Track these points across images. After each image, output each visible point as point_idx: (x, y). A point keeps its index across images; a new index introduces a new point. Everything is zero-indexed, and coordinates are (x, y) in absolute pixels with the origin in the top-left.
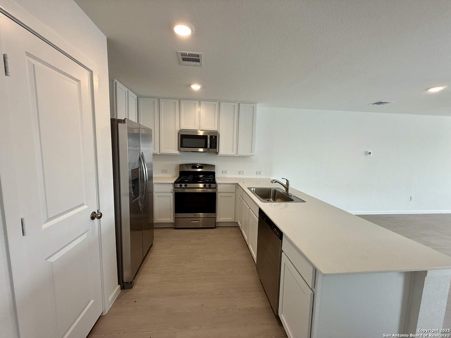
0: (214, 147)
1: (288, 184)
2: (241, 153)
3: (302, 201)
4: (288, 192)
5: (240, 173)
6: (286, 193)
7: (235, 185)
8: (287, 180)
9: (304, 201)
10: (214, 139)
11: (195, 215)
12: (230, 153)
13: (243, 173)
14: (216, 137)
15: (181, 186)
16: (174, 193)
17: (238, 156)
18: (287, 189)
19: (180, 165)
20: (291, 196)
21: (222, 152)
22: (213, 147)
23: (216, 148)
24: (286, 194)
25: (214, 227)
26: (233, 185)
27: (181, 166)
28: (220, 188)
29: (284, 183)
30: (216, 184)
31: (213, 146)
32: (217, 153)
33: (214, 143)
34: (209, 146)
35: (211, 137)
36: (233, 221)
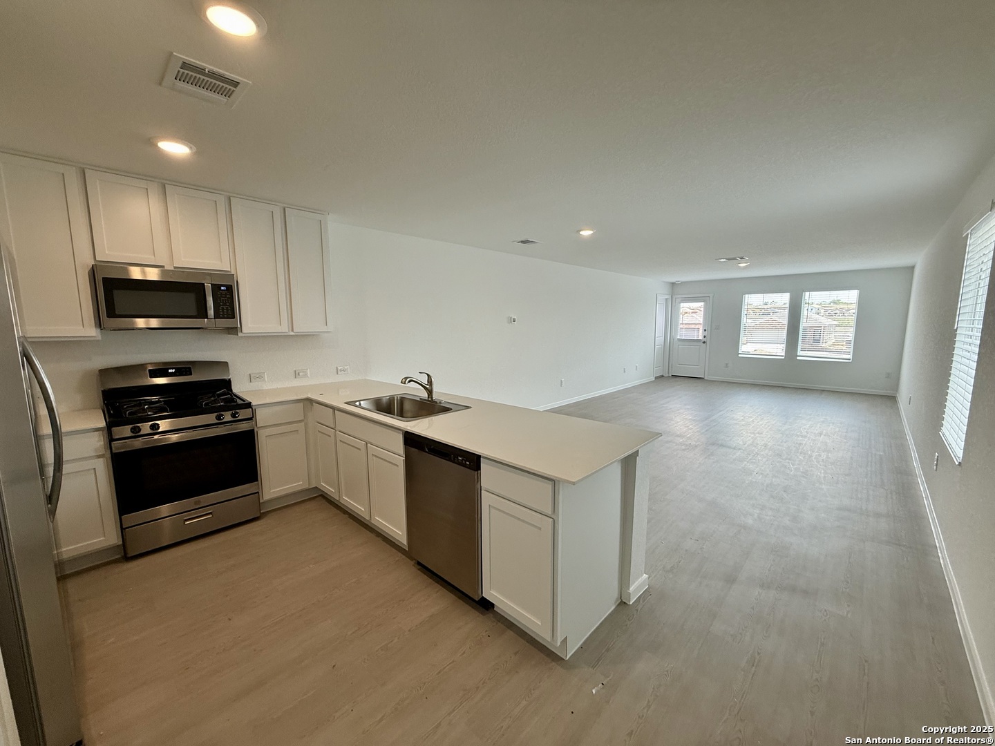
0: (227, 314)
1: (430, 382)
2: (300, 328)
3: (464, 408)
4: (432, 398)
5: (297, 374)
6: (430, 399)
7: (302, 404)
8: (428, 375)
9: (468, 407)
10: (226, 294)
11: (197, 503)
12: (272, 327)
13: (306, 376)
14: (229, 288)
15: (136, 430)
16: (109, 455)
17: (292, 334)
18: (430, 392)
19: (101, 371)
20: (440, 403)
21: (250, 325)
22: (223, 315)
23: (233, 317)
24: (430, 401)
25: (259, 515)
26: (299, 404)
27: (104, 373)
28: (262, 417)
29: (425, 380)
30: (251, 408)
31: (223, 311)
32: (234, 330)
33: (225, 304)
34: (211, 312)
35: (216, 288)
36: (306, 486)
